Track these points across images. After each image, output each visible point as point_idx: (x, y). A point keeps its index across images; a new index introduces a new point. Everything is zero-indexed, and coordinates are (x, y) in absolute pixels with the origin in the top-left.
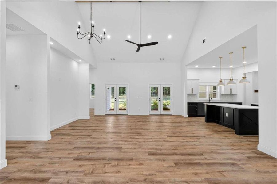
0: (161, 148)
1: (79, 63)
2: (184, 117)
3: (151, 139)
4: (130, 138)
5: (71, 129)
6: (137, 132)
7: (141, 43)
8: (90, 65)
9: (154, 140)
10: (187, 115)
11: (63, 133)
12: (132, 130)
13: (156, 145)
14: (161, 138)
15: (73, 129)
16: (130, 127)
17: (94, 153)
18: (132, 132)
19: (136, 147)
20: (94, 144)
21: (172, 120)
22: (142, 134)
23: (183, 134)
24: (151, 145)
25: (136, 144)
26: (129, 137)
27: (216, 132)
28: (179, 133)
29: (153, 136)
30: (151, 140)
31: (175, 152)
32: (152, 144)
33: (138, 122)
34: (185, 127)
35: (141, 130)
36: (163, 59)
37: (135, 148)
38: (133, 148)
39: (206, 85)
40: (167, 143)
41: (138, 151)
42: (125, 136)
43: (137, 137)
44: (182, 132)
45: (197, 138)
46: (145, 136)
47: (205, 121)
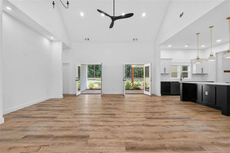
0: (141, 136)
1: (51, 41)
2: (157, 96)
3: (128, 122)
4: (102, 121)
5: (37, 109)
6: (110, 113)
7: (115, 16)
8: (64, 44)
9: (130, 123)
10: (161, 94)
11: (24, 115)
12: (104, 110)
13: (134, 132)
14: (139, 121)
15: (40, 109)
16: (103, 107)
17: (48, 147)
18: (104, 113)
19: (109, 135)
20: (54, 130)
21: (147, 99)
22: (117, 116)
23: (163, 116)
24: (128, 132)
25: (108, 130)
26: (101, 119)
27: (198, 112)
28: (158, 114)
29: (129, 118)
30: (127, 124)
31: (163, 143)
32: (129, 130)
33: (111, 101)
34: (162, 106)
35: (115, 111)
36: (137, 39)
37: (106, 138)
38: (103, 136)
39: (178, 65)
40: (148, 127)
41: (111, 143)
42: (95, 118)
43: (110, 119)
44: (161, 113)
45: (182, 120)
46: (119, 118)
47: (181, 100)
